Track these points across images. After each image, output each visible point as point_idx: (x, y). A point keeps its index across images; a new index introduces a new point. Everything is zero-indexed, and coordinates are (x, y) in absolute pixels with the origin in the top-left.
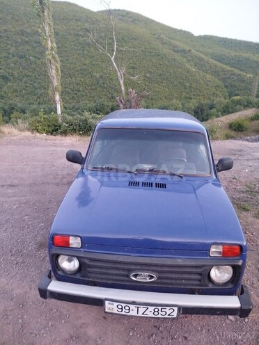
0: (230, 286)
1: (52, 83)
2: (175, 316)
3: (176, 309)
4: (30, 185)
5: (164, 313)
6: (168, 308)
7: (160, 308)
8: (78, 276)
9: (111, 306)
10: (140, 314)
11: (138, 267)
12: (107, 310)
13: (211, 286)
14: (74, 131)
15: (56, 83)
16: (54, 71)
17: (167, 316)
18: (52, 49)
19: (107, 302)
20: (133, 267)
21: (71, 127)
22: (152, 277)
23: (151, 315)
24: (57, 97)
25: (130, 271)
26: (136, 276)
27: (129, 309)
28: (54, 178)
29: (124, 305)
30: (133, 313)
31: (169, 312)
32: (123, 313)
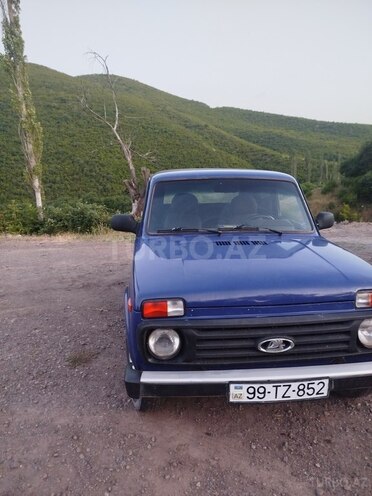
1: (28, 163)
2: (325, 394)
3: (326, 382)
4: (26, 293)
5: (311, 391)
6: (317, 382)
7: (306, 383)
8: (180, 362)
9: (238, 392)
10: (280, 398)
11: (269, 332)
12: (231, 400)
13: (360, 352)
14: (65, 229)
15: (33, 163)
17: (314, 396)
18: (28, 117)
19: (232, 386)
20: (261, 333)
21: (60, 224)
22: (287, 344)
23: (294, 396)
24: (37, 183)
25: (257, 339)
26: (265, 346)
27: (264, 392)
28: (61, 282)
29: (256, 386)
30: (270, 398)
31: (317, 388)
32: (256, 400)
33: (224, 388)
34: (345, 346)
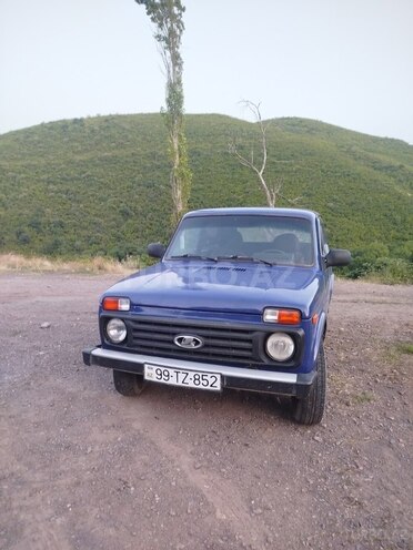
0: (292, 364)
1: (175, 208)
2: (218, 388)
3: (219, 377)
5: (205, 383)
6: (210, 375)
7: (200, 374)
8: (124, 346)
9: (150, 371)
10: (180, 384)
11: (183, 330)
12: (146, 378)
13: (266, 362)
15: (180, 208)
16: (179, 192)
17: (208, 387)
18: (180, 165)
19: (146, 366)
20: (178, 330)
23: (191, 384)
25: (174, 334)
26: (180, 340)
27: (168, 376)
29: (163, 369)
30: (172, 382)
31: (211, 381)
32: (162, 381)
33: (140, 367)
34: (249, 354)
